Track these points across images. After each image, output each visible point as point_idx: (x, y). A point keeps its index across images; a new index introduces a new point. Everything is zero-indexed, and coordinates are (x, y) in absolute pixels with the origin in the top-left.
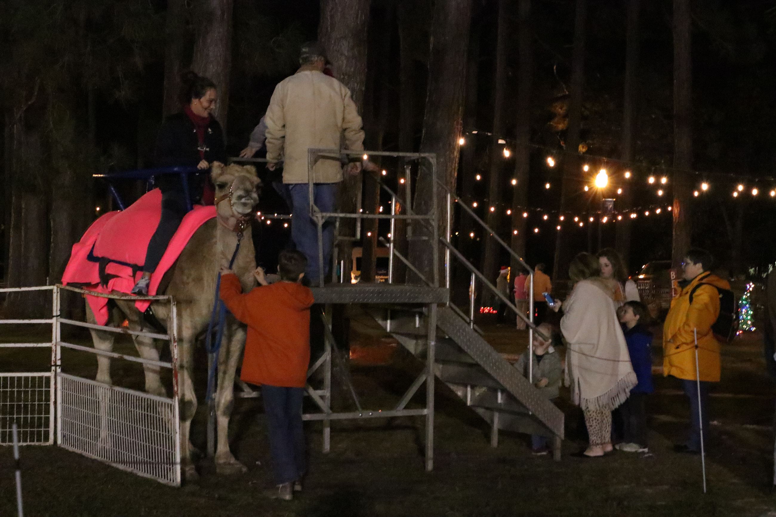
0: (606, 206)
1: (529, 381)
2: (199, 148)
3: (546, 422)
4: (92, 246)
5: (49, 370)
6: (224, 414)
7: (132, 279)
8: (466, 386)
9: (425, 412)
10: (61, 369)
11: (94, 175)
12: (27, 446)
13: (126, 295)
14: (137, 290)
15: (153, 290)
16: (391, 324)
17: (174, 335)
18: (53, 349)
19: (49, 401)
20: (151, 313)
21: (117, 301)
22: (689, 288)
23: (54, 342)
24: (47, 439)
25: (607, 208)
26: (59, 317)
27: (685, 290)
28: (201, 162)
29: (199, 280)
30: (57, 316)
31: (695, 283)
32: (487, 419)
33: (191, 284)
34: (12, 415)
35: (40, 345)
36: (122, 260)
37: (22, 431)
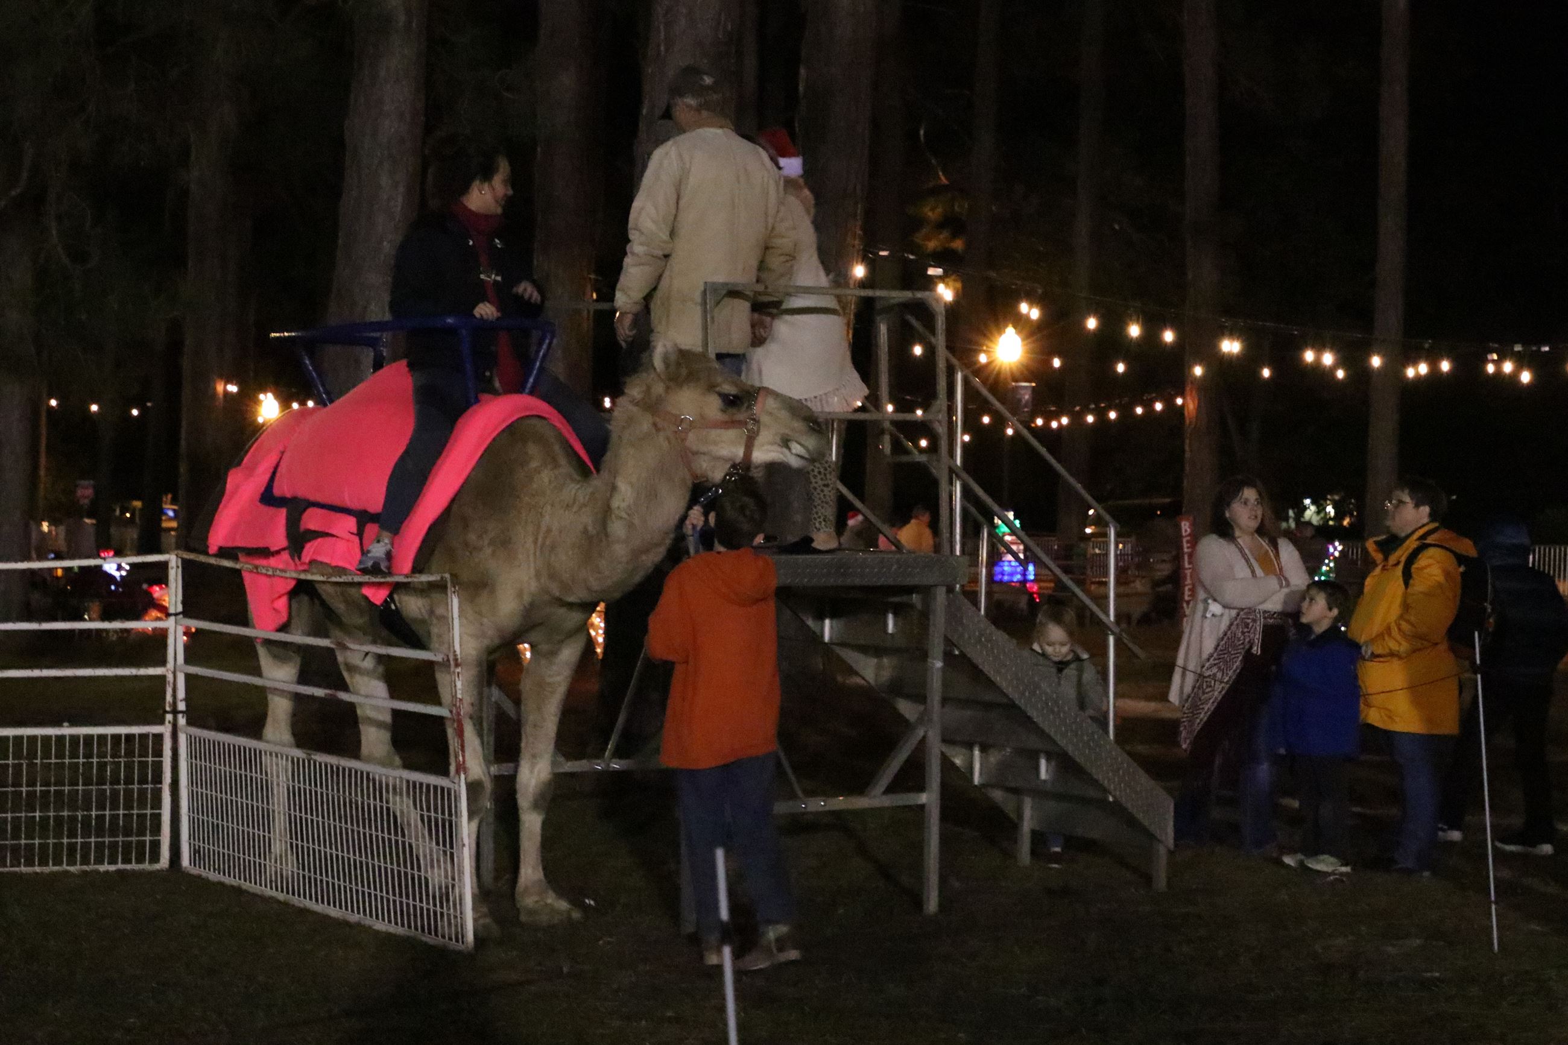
0: (1018, 397)
1: (1108, 736)
2: (482, 276)
3: (1140, 816)
4: (267, 476)
5: (162, 722)
6: (536, 806)
7: (356, 540)
8: (970, 746)
9: (923, 798)
10: (187, 720)
11: (273, 335)
12: (118, 871)
13: (342, 571)
14: (370, 564)
15: (405, 564)
16: (832, 627)
17: (455, 651)
18: (168, 679)
19: (161, 782)
20: (393, 607)
21: (317, 586)
22: (1401, 554)
23: (170, 664)
24: (155, 857)
25: (1020, 400)
26: (181, 616)
27: (1392, 559)
28: (481, 305)
29: (504, 543)
30: (176, 615)
31: (1412, 544)
32: (1009, 808)
33: (488, 551)
34: (87, 811)
35: (143, 672)
36: (335, 501)
37: (107, 842)
